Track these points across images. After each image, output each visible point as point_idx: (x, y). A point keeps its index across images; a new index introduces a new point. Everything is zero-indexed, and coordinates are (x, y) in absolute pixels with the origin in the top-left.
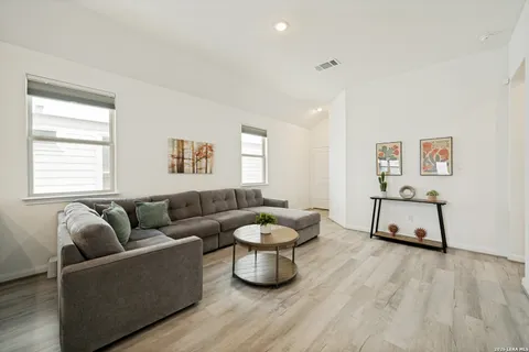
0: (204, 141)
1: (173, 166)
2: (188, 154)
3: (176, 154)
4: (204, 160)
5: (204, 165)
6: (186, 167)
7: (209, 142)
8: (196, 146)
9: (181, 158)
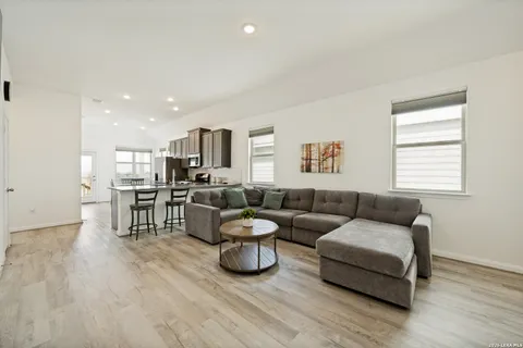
0: (330, 140)
1: (302, 167)
2: (315, 156)
3: (305, 156)
4: (331, 159)
5: (330, 165)
6: (313, 167)
7: (336, 140)
8: (322, 147)
9: (308, 159)
